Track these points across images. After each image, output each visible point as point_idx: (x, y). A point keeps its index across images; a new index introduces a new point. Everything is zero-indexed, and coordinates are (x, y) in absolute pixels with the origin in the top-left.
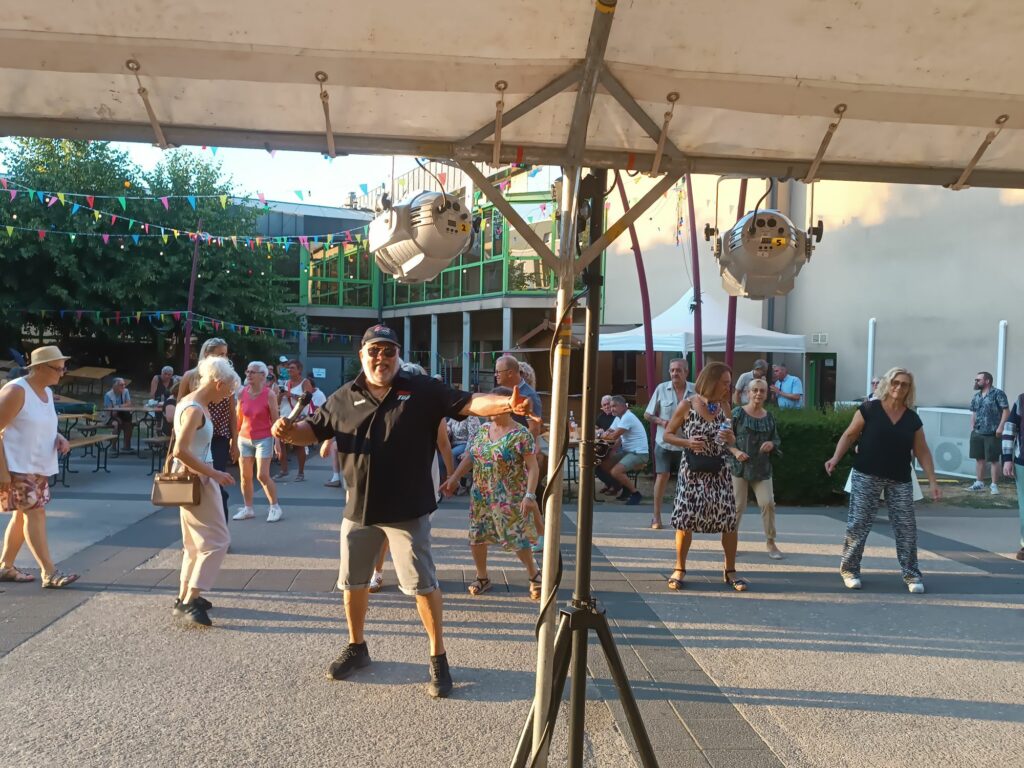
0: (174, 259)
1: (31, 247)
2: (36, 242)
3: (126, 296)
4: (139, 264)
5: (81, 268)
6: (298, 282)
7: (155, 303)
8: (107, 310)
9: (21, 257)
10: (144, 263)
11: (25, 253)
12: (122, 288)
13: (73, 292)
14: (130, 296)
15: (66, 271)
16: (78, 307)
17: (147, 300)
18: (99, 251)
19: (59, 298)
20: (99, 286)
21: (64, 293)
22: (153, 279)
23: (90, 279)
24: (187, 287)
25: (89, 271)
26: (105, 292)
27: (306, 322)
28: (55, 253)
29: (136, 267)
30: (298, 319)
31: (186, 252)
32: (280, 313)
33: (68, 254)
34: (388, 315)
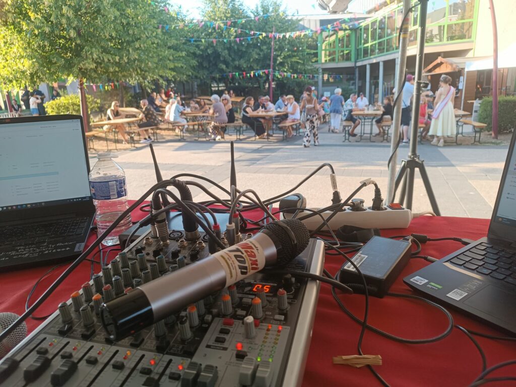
0: (265, 47)
1: (211, 48)
2: (213, 46)
3: (247, 66)
4: (251, 51)
5: (230, 55)
6: (317, 52)
7: (258, 68)
8: (241, 72)
9: (208, 53)
10: (253, 50)
11: (210, 51)
12: (245, 62)
13: (227, 67)
14: (249, 66)
15: (224, 57)
16: (230, 72)
17: (255, 66)
18: (236, 47)
19: (223, 69)
20: (237, 63)
21: (224, 67)
22: (257, 57)
23: (234, 60)
24: (270, 60)
25: (233, 57)
26: (239, 65)
27: (321, 71)
28: (220, 50)
29: (251, 53)
30: (317, 70)
31: (269, 43)
32: (309, 68)
33: (225, 50)
34: (359, 64)
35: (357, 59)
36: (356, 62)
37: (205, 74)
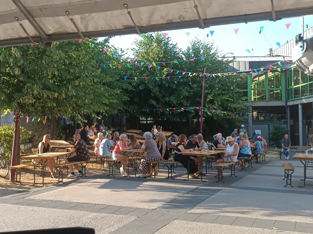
0: (195, 85)
1: (143, 85)
2: (145, 84)
3: (177, 102)
5: (160, 92)
6: (247, 91)
7: (188, 105)
9: (139, 90)
10: (183, 88)
11: (141, 88)
12: (175, 99)
13: (157, 103)
14: (179, 102)
15: (155, 94)
16: (160, 108)
17: (185, 103)
18: (167, 85)
19: (153, 105)
20: (167, 99)
21: (154, 103)
22: (187, 95)
23: (164, 96)
24: (200, 97)
25: (163, 93)
26: (169, 101)
27: (251, 108)
28: (151, 87)
29: (181, 90)
30: (248, 108)
31: (200, 82)
32: (239, 106)
33: (155, 87)
34: (290, 103)
35: (288, 99)
36: (287, 102)
37: (135, 109)
